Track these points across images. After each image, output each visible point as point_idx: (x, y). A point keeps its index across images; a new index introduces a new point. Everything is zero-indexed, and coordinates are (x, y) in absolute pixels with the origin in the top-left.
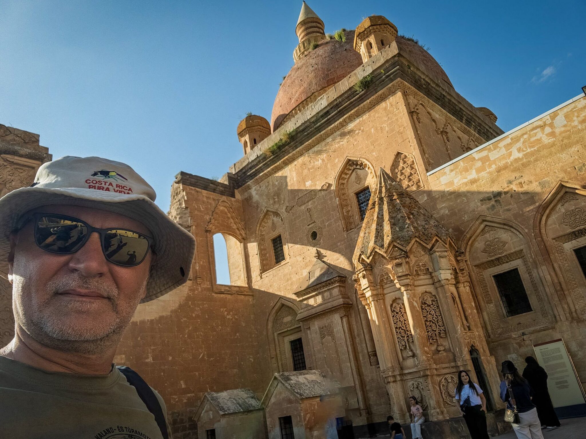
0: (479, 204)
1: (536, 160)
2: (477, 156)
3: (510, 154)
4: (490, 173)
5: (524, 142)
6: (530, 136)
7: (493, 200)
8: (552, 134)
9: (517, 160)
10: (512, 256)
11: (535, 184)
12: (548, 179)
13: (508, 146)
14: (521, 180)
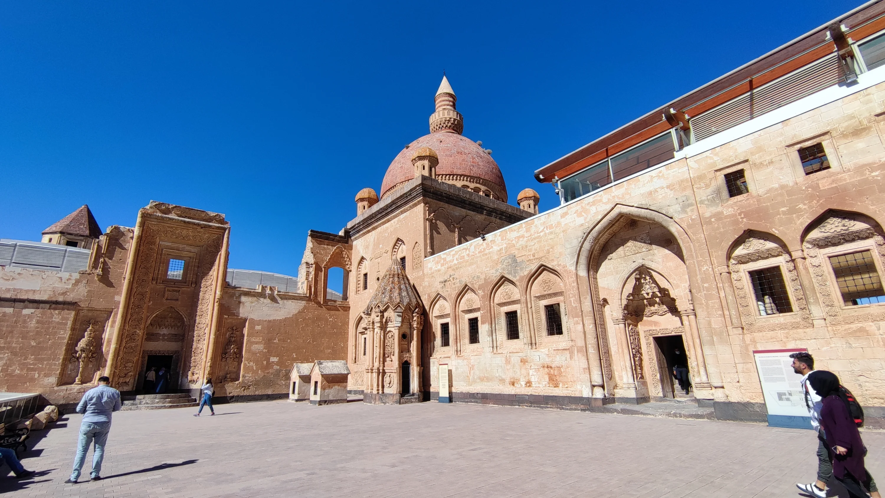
0: (439, 284)
1: (461, 267)
2: (443, 257)
4: (445, 268)
5: (459, 255)
6: (461, 253)
7: (443, 283)
8: (468, 255)
9: (455, 265)
10: (447, 316)
11: (458, 280)
12: (463, 279)
13: (454, 255)
14: (454, 276)
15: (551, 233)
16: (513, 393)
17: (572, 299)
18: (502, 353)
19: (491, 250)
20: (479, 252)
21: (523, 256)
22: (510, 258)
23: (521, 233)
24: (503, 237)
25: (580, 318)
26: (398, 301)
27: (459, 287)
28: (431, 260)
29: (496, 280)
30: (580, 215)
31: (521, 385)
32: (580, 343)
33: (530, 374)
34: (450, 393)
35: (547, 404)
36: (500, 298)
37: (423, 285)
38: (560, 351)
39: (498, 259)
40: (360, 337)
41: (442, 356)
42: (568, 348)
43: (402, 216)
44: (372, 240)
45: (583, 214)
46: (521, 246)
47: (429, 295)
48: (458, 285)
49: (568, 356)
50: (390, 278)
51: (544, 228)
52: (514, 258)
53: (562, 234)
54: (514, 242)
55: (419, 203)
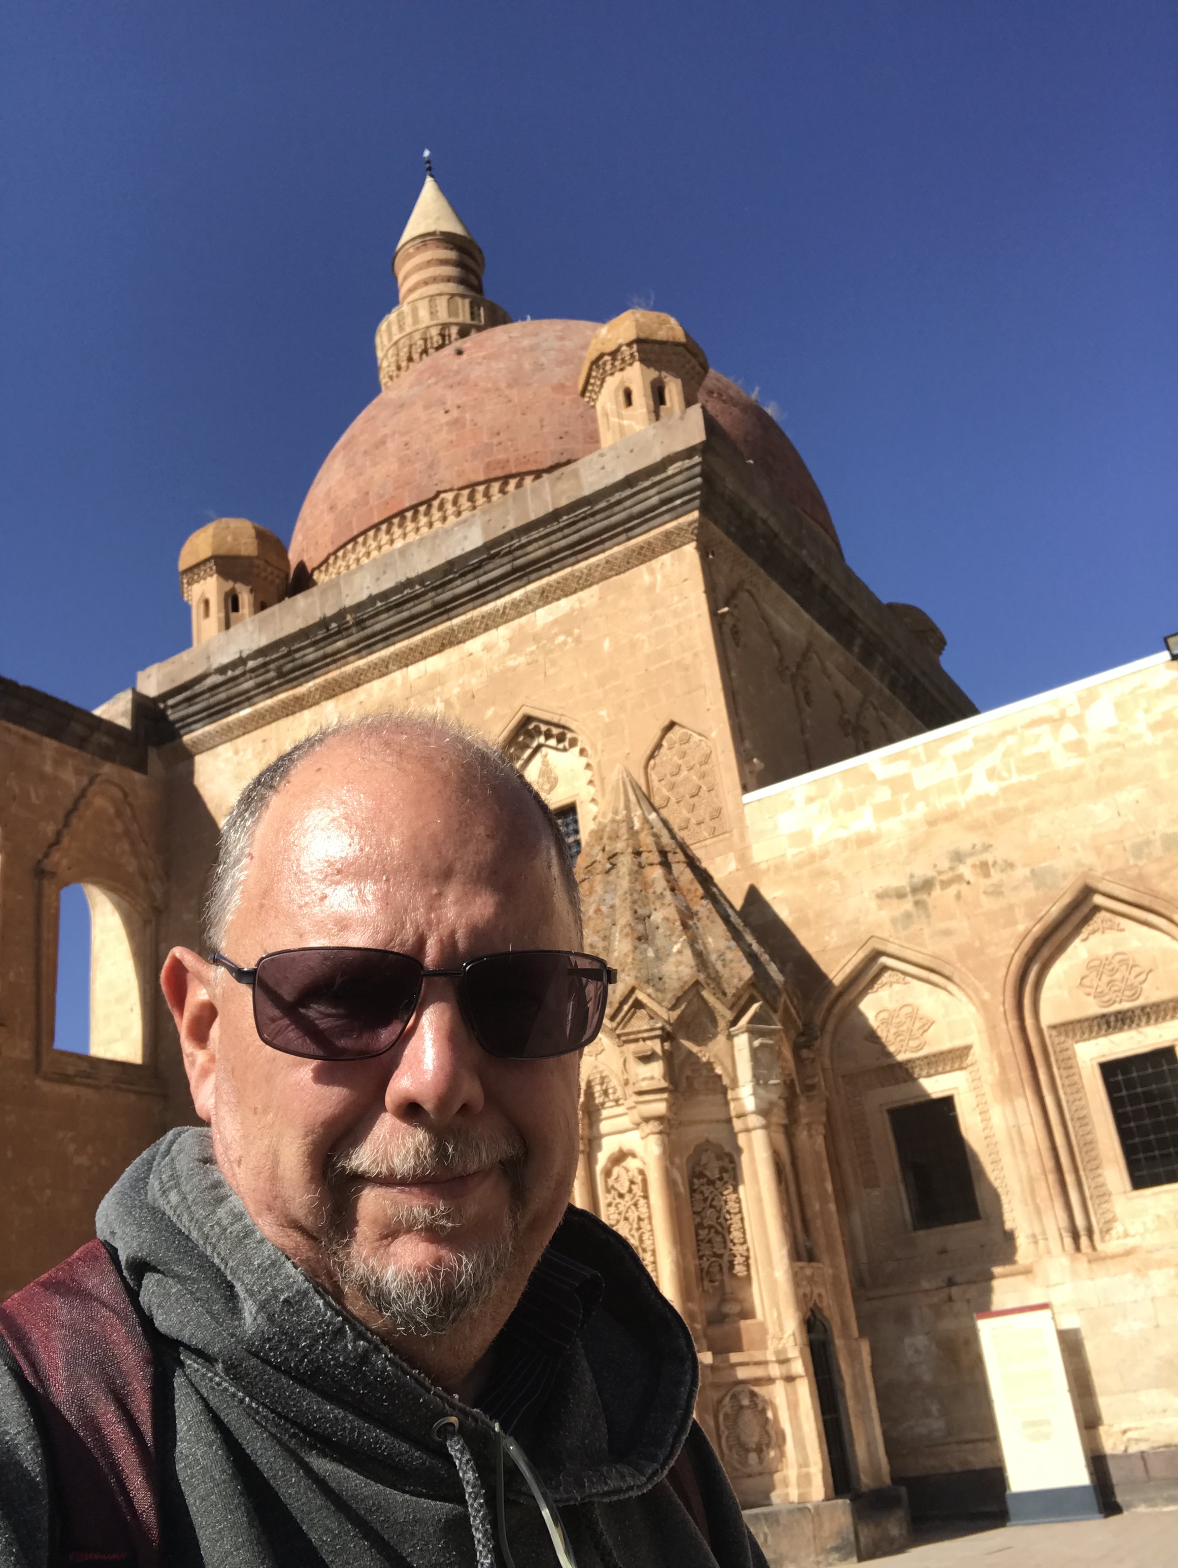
0: (872, 905)
2: (884, 771)
3: (966, 782)
5: (1006, 754)
7: (910, 899)
8: (1078, 747)
11: (1019, 873)
13: (963, 758)
14: (989, 857)
27: (1027, 898)
28: (799, 798)
48: (1027, 891)
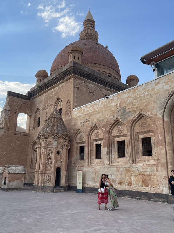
0: (80, 124)
1: (93, 115)
2: (83, 108)
3: (89, 110)
4: (84, 115)
5: (92, 108)
6: (94, 107)
7: (83, 124)
8: (98, 107)
9: (90, 113)
10: (84, 142)
11: (91, 122)
12: (94, 121)
13: (89, 108)
14: (89, 120)
15: (148, 95)
16: (120, 189)
17: (159, 135)
18: (115, 165)
19: (111, 105)
20: (104, 106)
21: (130, 108)
22: (122, 110)
23: (130, 95)
24: (119, 97)
25: (164, 146)
26: (56, 132)
27: (91, 125)
28: (76, 110)
29: (113, 122)
30: (167, 84)
31: (126, 185)
32: (163, 161)
33: (131, 179)
34: (83, 187)
35: (141, 197)
36: (115, 133)
37: (71, 124)
38: (150, 166)
39: (115, 110)
40: (34, 153)
41: (80, 166)
42: (155, 164)
43: (61, 85)
44: (44, 98)
45: (169, 83)
46: (129, 103)
47: (74, 130)
48: (91, 124)
49: (155, 169)
50: (52, 119)
51: (144, 92)
52: (124, 110)
53: (155, 96)
54: (125, 100)
55: (71, 78)
